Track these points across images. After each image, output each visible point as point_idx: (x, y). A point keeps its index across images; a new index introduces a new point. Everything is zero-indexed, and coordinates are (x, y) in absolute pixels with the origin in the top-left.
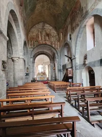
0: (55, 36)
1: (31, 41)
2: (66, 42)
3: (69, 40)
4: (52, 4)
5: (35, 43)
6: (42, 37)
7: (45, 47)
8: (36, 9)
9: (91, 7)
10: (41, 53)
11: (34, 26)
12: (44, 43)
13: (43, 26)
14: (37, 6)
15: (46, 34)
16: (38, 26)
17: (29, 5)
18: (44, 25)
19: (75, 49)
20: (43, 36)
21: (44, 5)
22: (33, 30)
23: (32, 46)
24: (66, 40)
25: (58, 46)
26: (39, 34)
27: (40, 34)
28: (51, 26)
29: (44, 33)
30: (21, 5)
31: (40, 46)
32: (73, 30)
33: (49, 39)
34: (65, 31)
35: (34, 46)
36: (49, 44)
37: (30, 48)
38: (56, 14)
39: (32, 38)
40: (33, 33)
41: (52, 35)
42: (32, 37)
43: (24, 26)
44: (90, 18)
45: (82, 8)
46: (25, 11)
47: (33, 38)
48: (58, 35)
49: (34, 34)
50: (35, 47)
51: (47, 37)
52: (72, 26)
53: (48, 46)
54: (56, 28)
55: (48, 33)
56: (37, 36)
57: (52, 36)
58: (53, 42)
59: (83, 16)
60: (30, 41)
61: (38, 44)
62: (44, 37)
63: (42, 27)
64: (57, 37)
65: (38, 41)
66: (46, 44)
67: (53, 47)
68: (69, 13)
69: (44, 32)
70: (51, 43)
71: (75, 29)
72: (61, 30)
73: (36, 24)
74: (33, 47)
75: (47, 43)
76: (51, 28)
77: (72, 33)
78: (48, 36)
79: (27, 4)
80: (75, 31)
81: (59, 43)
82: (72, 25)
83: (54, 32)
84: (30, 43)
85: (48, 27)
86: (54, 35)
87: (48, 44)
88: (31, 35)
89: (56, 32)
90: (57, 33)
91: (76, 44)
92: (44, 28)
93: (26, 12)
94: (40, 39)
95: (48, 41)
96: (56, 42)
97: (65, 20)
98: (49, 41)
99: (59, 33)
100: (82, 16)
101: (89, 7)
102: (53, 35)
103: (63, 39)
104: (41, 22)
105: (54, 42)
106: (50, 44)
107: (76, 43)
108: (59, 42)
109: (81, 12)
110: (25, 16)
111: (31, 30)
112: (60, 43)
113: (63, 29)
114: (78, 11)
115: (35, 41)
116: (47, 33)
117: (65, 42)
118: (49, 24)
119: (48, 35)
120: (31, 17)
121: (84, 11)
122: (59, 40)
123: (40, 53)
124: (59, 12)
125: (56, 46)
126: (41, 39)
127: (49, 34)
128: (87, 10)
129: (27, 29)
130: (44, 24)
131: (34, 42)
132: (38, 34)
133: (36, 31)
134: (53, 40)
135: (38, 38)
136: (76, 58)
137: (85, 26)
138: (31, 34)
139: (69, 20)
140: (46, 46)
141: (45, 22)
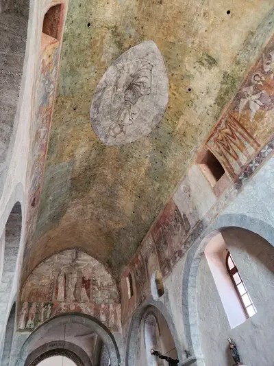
0: (108, 286)
1: (30, 305)
2: (145, 304)
3: (155, 296)
4: (105, 208)
5: (44, 309)
6: (67, 288)
7: (73, 322)
8: (64, 217)
9: (209, 212)
10: (52, 348)
11: (47, 258)
12: (72, 308)
13: (74, 258)
14: (69, 210)
15: (80, 280)
16: (59, 258)
17: (51, 207)
18: (77, 257)
19: (185, 325)
20: (70, 286)
21: (85, 211)
22: (43, 268)
23: (30, 321)
24: (145, 297)
25: (116, 319)
26: (59, 280)
27: (61, 280)
28: (96, 258)
29: (74, 279)
30: (33, 205)
31: (57, 322)
32: (166, 265)
33: (89, 297)
34: (139, 272)
35: (37, 320)
36: (90, 311)
37: (20, 330)
38: (114, 230)
39: (36, 294)
40: (40, 279)
41: (99, 284)
42: (34, 291)
43: (24, 256)
44: (212, 236)
45: (184, 215)
46: (36, 220)
47: (38, 294)
48: (117, 282)
49: (45, 281)
50: (39, 324)
51: (84, 289)
52: (159, 256)
53: (84, 320)
54: (111, 263)
55: (87, 279)
56: (54, 286)
57: (97, 285)
58: (103, 306)
59: (191, 231)
60: (26, 305)
61: (51, 315)
62: (72, 289)
63: (71, 262)
64: (114, 289)
65: (52, 305)
66: (78, 313)
67: (99, 323)
68: (149, 228)
69: (75, 275)
70: (97, 310)
71: (172, 264)
72: (125, 268)
73: (56, 253)
74: (32, 327)
75: (81, 310)
76: (96, 263)
77: (164, 274)
78: (87, 288)
79: (47, 205)
80: (173, 270)
81: (119, 310)
82: (159, 253)
83: (103, 276)
84: (25, 312)
85: (87, 260)
86: (105, 283)
87: (84, 312)
88: (33, 285)
89: (110, 276)
90: (113, 278)
91: (187, 308)
92: (78, 265)
93: (38, 221)
94: (61, 295)
95: (85, 301)
96: (111, 306)
97: (139, 244)
98: (90, 302)
99: (118, 278)
100: (187, 231)
101: (204, 214)
102: (101, 283)
103: (132, 294)
104: (69, 249)
105: (106, 304)
106: (92, 314)
107: (185, 305)
108: (120, 305)
109: (182, 223)
110: (34, 231)
111: (37, 270)
112: (122, 308)
113: (133, 264)
114: (173, 223)
115: (42, 305)
116: (83, 278)
117: (141, 302)
118: (90, 255)
119: (86, 283)
120: (46, 235)
121: (192, 222)
122: (120, 299)
123: (48, 349)
124: (121, 226)
125: (112, 318)
126: (63, 296)
127: (89, 280)
128: (201, 220)
129: (27, 266)
130: (77, 253)
131: (38, 308)
132: (57, 281)
133: (50, 271)
134: (100, 300)
135: (54, 295)
136: (195, 360)
137: (202, 254)
138: (34, 282)
139: (149, 242)
140: (77, 318)
141: (79, 249)
